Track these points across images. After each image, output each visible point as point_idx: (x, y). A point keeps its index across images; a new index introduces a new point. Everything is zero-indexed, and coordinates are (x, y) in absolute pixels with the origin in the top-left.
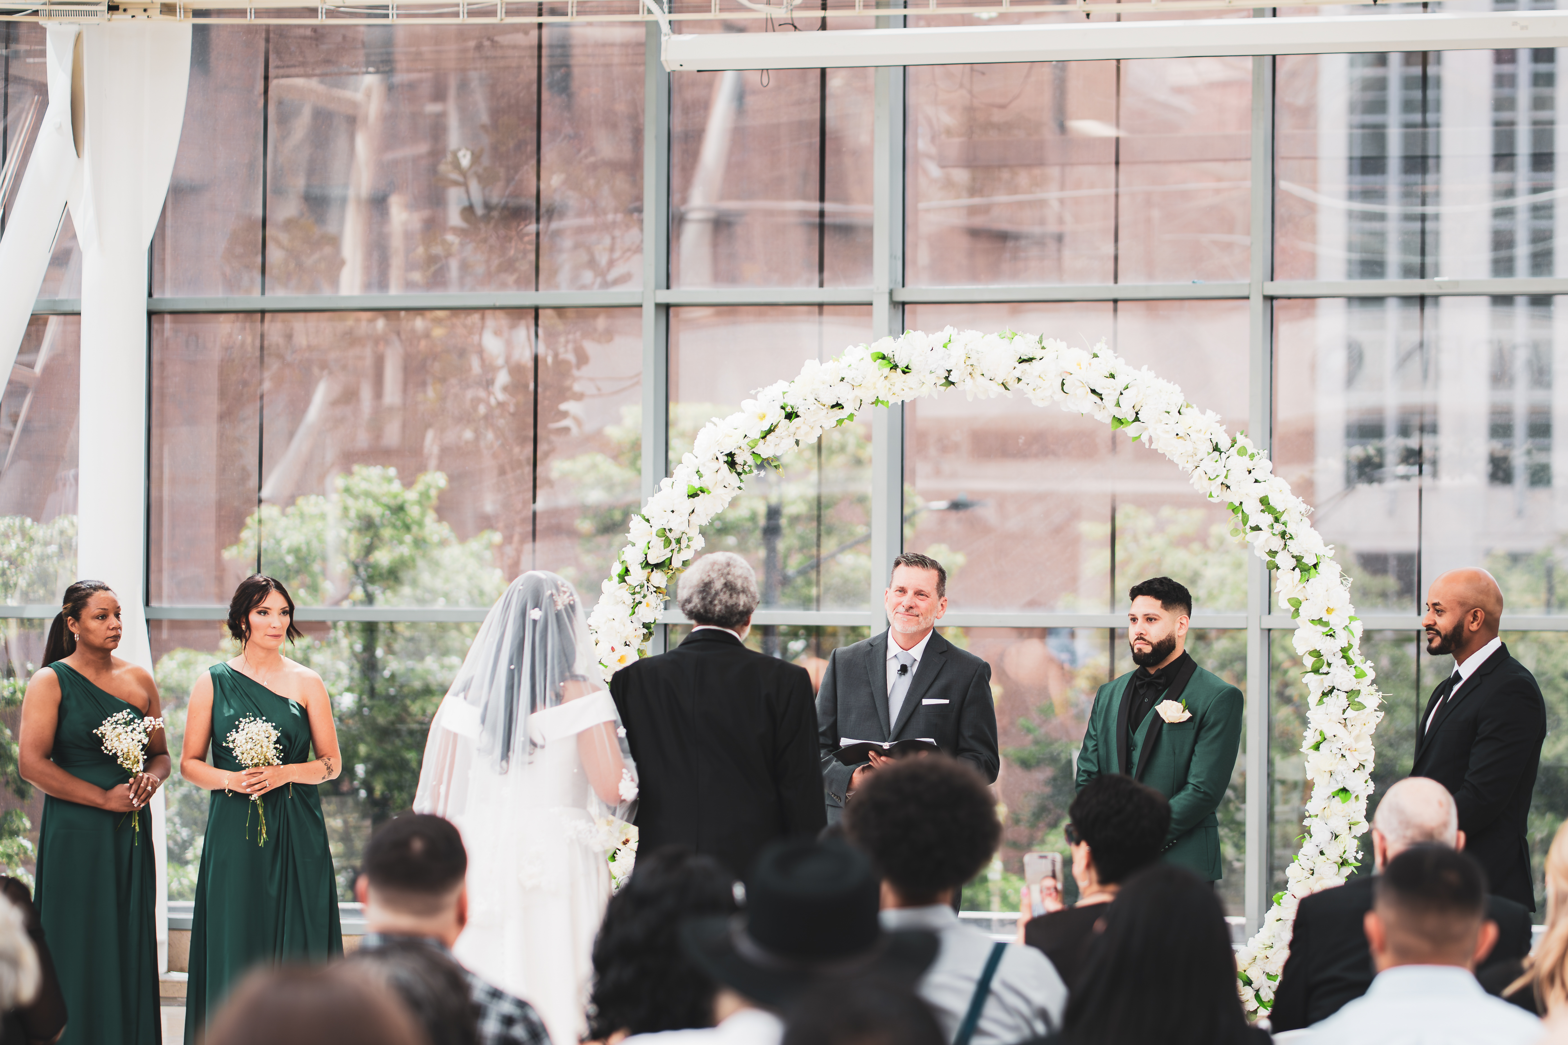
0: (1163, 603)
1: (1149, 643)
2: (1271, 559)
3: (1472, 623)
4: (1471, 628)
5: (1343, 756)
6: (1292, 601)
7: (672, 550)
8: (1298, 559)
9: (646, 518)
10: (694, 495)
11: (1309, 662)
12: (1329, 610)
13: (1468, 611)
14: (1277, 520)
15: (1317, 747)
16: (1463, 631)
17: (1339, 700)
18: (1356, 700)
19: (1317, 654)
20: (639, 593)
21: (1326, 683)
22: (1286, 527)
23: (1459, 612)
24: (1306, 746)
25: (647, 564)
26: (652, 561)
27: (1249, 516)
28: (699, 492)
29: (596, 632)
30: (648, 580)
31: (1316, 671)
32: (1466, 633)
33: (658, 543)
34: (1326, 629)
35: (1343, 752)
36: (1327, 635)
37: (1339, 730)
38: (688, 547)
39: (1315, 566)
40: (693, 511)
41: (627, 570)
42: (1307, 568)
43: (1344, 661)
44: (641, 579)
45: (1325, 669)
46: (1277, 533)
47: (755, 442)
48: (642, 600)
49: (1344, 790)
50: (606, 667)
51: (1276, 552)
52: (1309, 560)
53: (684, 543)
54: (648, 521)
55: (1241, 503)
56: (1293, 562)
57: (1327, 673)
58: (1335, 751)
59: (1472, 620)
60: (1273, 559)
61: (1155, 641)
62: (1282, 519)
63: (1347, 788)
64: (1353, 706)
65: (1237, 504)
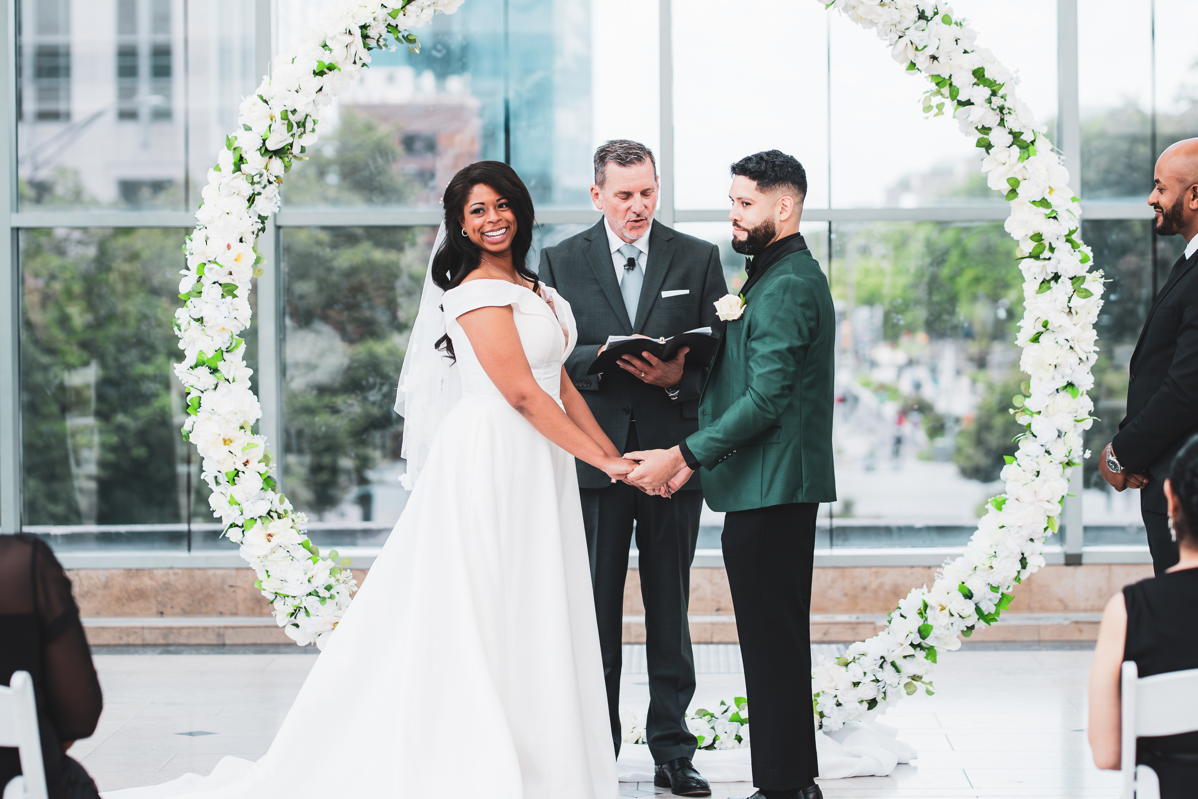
0: (758, 185)
1: (745, 230)
2: (982, 136)
3: (1193, 200)
4: (1191, 206)
5: (1071, 348)
6: (1011, 181)
7: (293, 135)
8: (1016, 136)
9: (264, 99)
10: (321, 73)
11: (1028, 246)
12: (1051, 189)
13: (1188, 189)
14: (994, 93)
15: (1036, 339)
16: (1182, 209)
17: (1064, 287)
18: (1082, 286)
19: (1038, 237)
20: (259, 183)
21: (1050, 268)
22: (1005, 100)
23: (1177, 189)
24: (1023, 338)
25: (267, 150)
26: (272, 146)
27: (960, 90)
28: (326, 70)
29: (206, 228)
30: (266, 168)
31: (1035, 256)
32: (1186, 213)
33: (280, 127)
34: (1048, 211)
35: (1071, 343)
36: (1049, 218)
37: (1064, 319)
38: (313, 130)
39: (1032, 143)
40: (321, 90)
41: (241, 158)
42: (1025, 144)
43: (1069, 245)
44: (259, 167)
45: (1046, 254)
46: (995, 107)
47: (393, 15)
48: (262, 191)
49: (1070, 385)
50: (221, 266)
51: (990, 129)
52: (1027, 137)
53: (309, 125)
54: (266, 102)
55: (950, 77)
56: (1010, 138)
57: (1049, 259)
58: (1062, 342)
59: (1192, 197)
60: (985, 136)
61: (750, 227)
62: (1001, 93)
63: (1074, 382)
64: (1080, 294)
65: (947, 77)
